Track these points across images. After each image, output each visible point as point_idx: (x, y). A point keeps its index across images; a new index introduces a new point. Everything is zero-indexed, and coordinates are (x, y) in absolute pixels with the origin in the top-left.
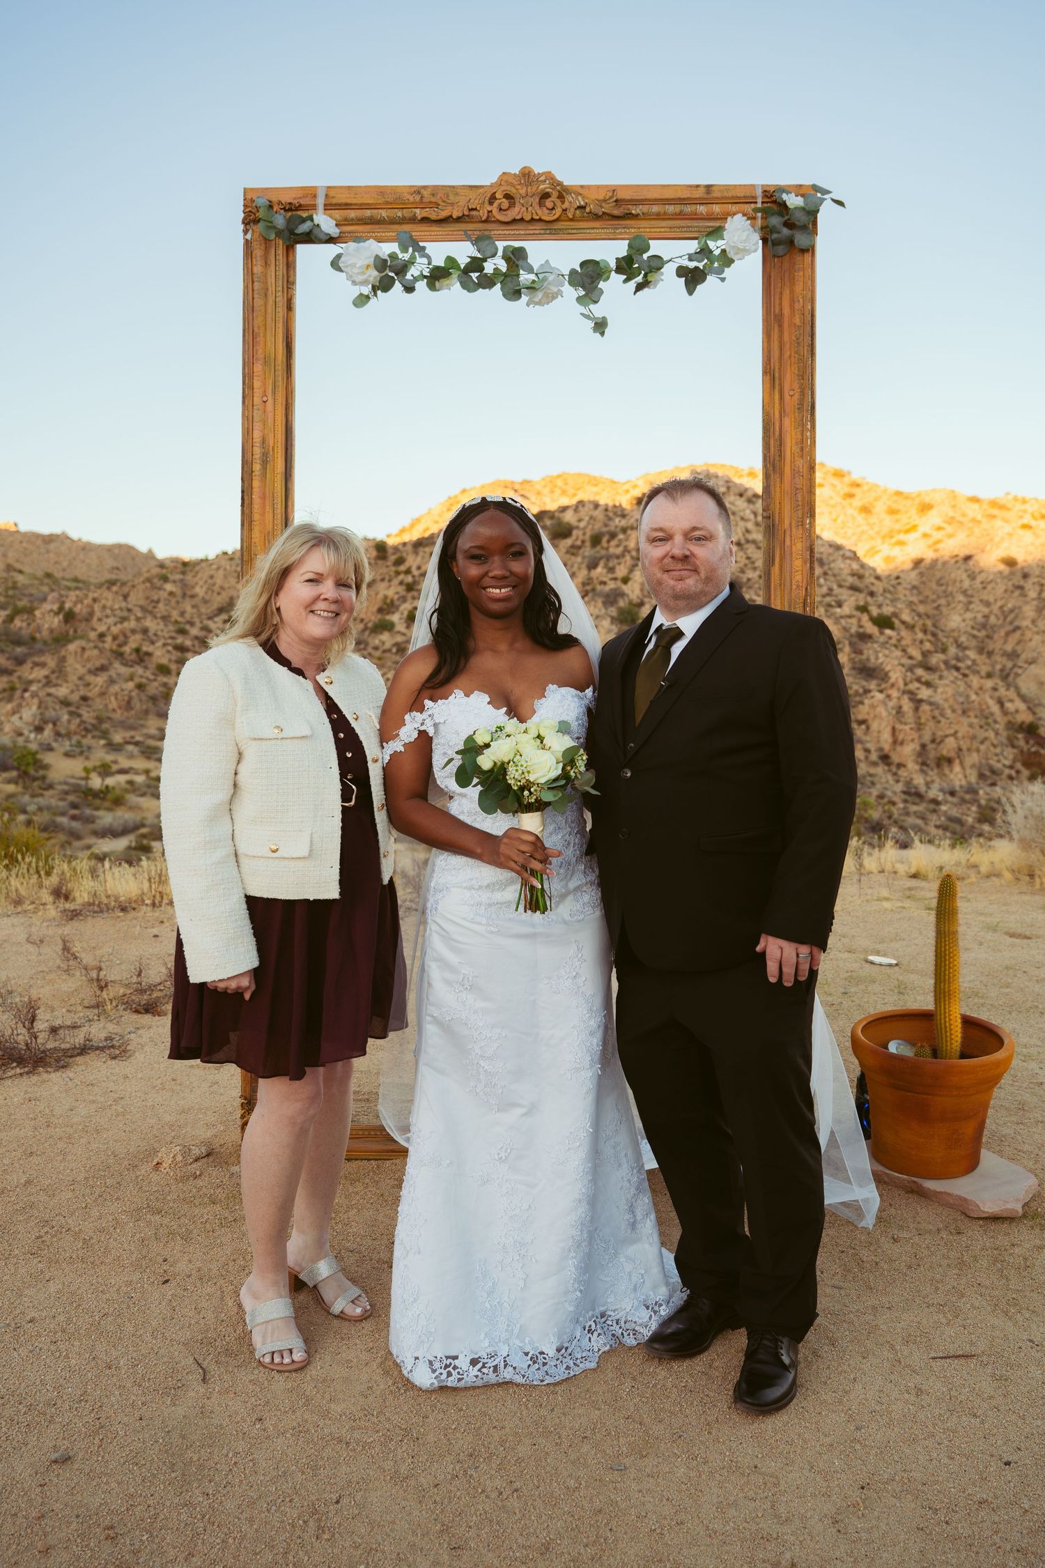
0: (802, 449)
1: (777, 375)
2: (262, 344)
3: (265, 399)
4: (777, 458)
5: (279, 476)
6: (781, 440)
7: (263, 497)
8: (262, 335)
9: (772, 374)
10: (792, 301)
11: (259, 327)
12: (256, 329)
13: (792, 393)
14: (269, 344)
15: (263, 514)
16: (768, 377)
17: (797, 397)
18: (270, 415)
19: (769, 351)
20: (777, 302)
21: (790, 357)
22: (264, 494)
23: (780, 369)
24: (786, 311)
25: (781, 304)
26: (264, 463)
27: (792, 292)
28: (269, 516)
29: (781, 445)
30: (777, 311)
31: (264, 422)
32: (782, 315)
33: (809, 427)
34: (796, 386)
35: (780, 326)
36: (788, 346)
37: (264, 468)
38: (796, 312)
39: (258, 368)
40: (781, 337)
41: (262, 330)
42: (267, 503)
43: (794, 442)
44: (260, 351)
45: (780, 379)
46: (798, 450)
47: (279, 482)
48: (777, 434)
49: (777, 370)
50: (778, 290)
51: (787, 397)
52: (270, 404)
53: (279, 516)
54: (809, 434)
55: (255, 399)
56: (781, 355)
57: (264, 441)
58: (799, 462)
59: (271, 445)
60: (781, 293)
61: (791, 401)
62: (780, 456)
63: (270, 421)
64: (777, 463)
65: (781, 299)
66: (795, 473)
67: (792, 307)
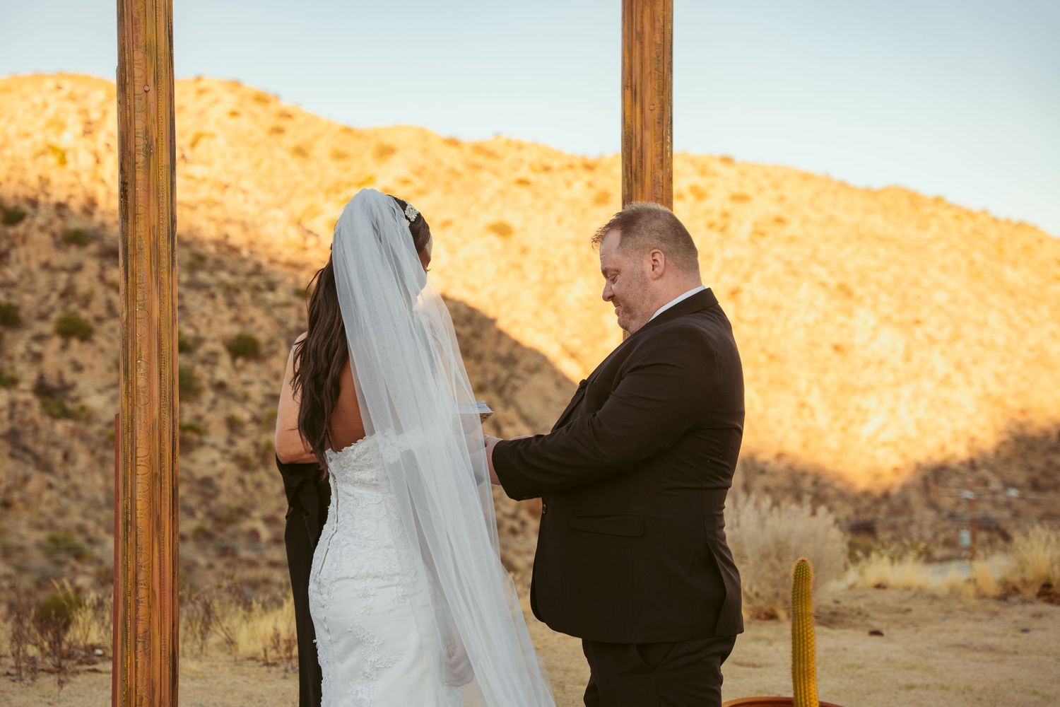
0: (662, 161)
1: (638, 90)
2: (142, 30)
3: (147, 88)
4: (639, 169)
5: (164, 169)
6: (642, 151)
7: (148, 191)
8: (142, 21)
9: (631, 88)
10: (653, 20)
11: (138, 14)
12: (135, 15)
13: (652, 107)
14: (149, 32)
15: (148, 207)
16: (628, 92)
17: (657, 111)
18: (152, 106)
19: (631, 67)
20: (639, 18)
21: (650, 73)
22: (149, 186)
23: (641, 84)
24: (647, 29)
25: (642, 22)
26: (148, 153)
27: (653, 12)
28: (154, 210)
29: (642, 157)
30: (639, 29)
31: (147, 112)
32: (643, 33)
33: (669, 141)
34: (656, 101)
35: (642, 43)
36: (648, 63)
37: (148, 161)
38: (657, 31)
39: (138, 56)
40: (642, 53)
41: (142, 17)
42: (151, 196)
43: (654, 153)
44: (141, 39)
45: (641, 94)
46: (658, 162)
47: (164, 176)
48: (639, 146)
49: (638, 85)
50: (639, 9)
51: (647, 111)
52: (151, 95)
53: (165, 210)
54: (668, 147)
55: (137, 88)
56: (642, 71)
57: (147, 132)
58: (659, 173)
60: (642, 12)
61: (652, 115)
62: (641, 167)
63: (153, 112)
64: (639, 174)
65: (642, 17)
66: (655, 183)
67: (653, 27)
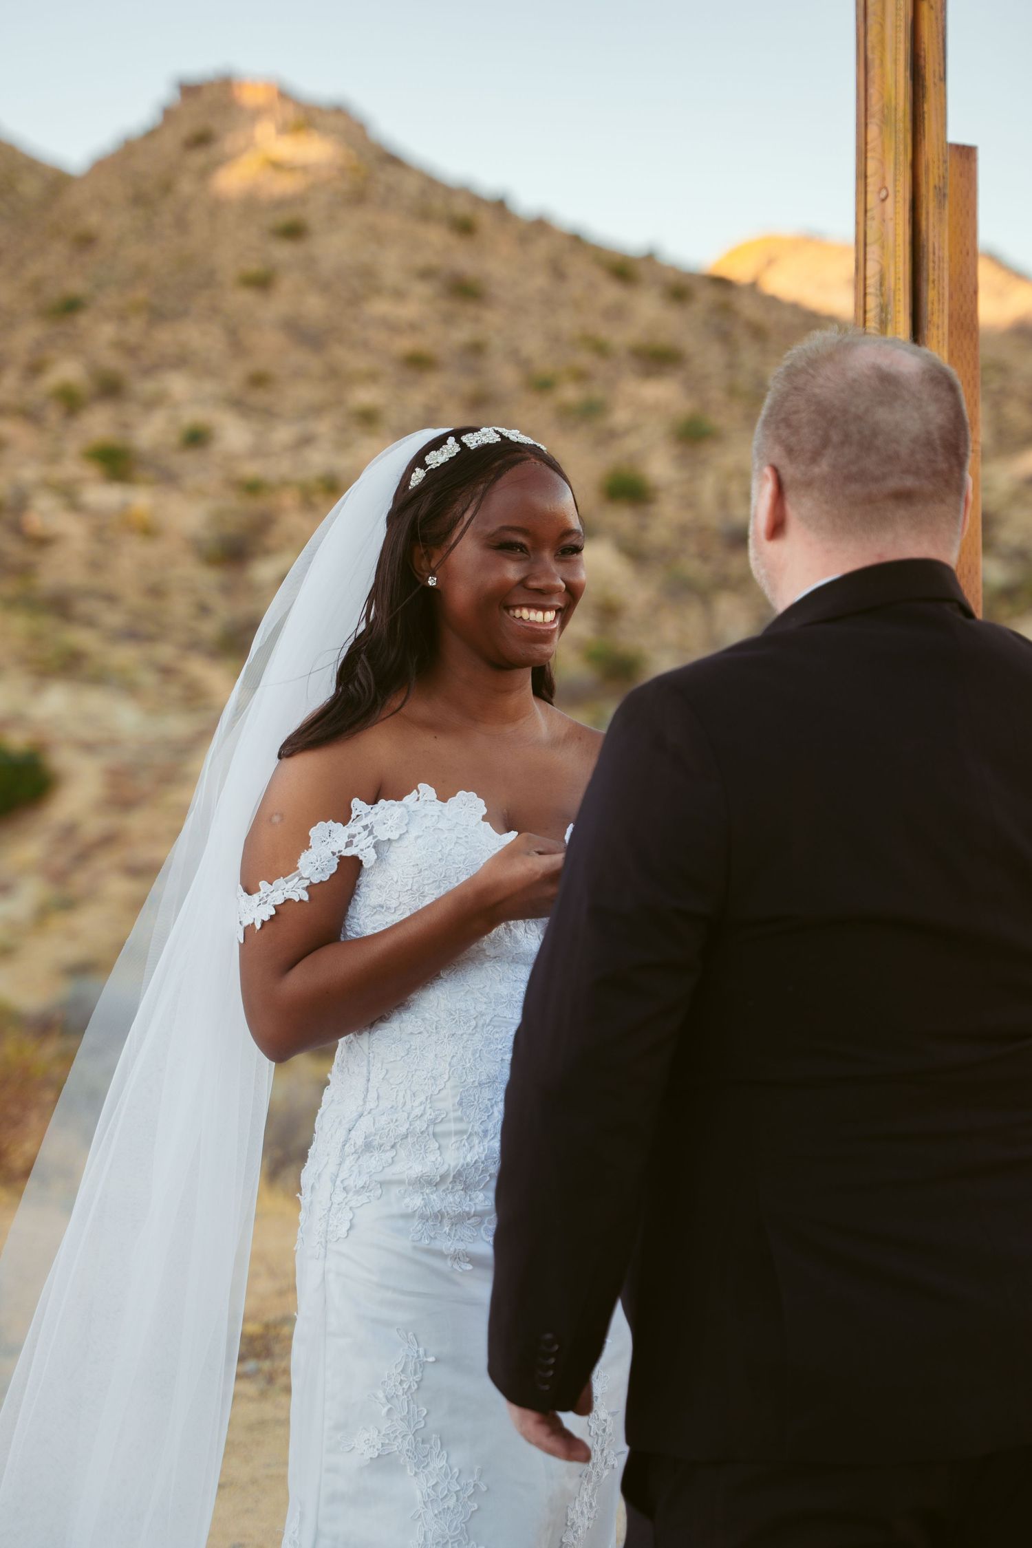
59: (892, 287)
